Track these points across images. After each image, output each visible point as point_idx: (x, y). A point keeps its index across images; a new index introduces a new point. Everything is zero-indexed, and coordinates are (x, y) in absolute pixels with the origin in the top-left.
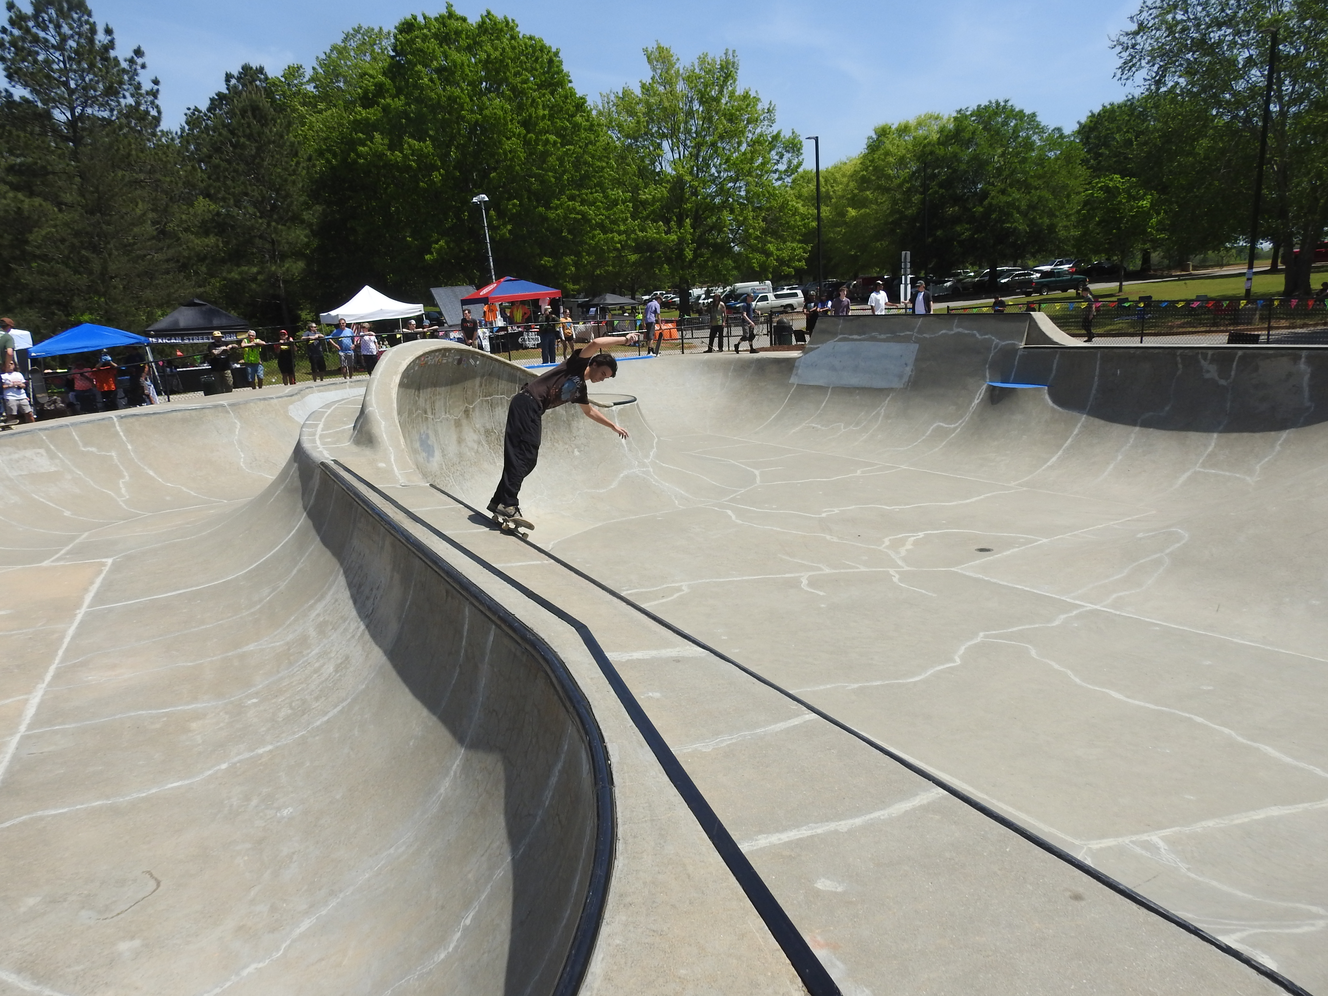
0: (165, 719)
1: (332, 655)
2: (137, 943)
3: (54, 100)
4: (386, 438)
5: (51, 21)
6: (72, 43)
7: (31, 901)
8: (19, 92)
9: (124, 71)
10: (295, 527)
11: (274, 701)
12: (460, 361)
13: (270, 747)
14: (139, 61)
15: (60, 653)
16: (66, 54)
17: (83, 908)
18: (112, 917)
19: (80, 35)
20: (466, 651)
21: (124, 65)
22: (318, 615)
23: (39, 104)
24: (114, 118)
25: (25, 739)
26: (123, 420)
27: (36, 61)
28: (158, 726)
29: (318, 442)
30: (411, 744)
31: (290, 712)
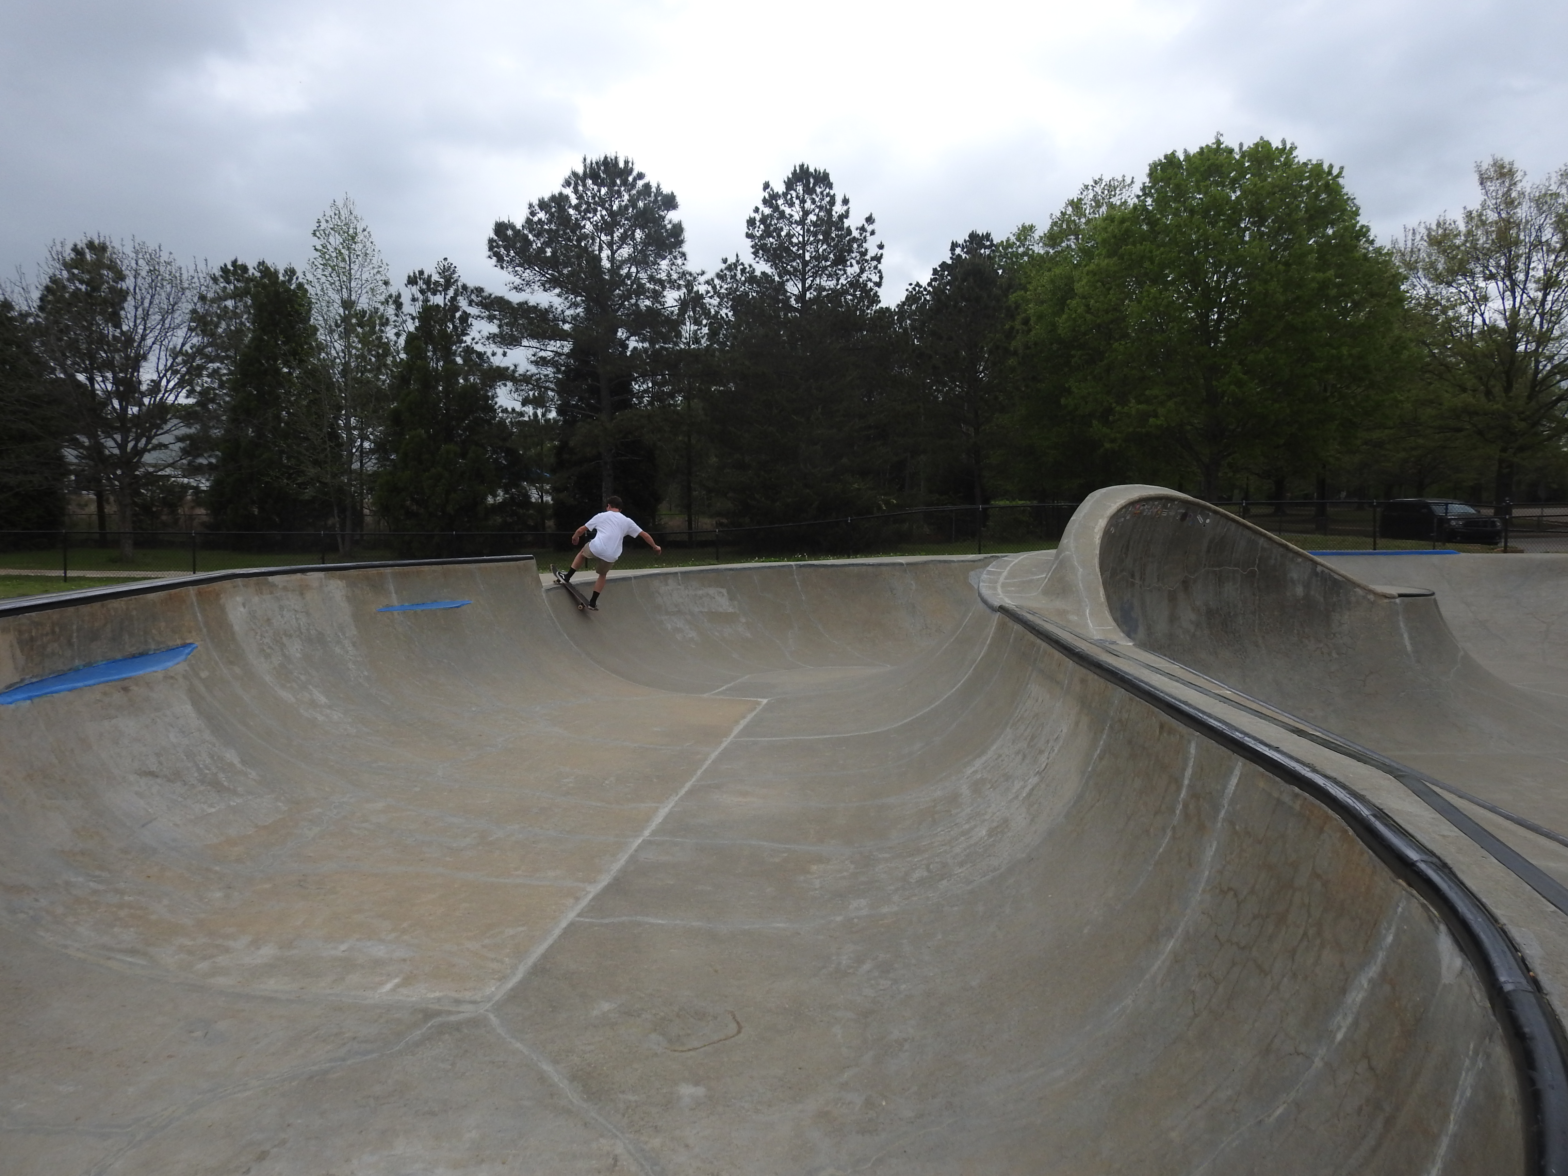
0: (785, 855)
1: (987, 817)
2: (700, 1091)
3: (788, 273)
4: (1082, 588)
5: (798, 197)
6: (812, 217)
7: (606, 1006)
8: (762, 267)
9: (855, 240)
10: (959, 681)
11: (909, 859)
12: (1184, 516)
13: (895, 908)
14: (869, 228)
15: (699, 773)
16: (806, 227)
17: (655, 1030)
18: (682, 1051)
19: (821, 208)
20: (1186, 806)
21: (856, 234)
22: (975, 772)
23: (777, 278)
24: (839, 287)
25: (647, 843)
26: (803, 569)
27: (779, 236)
28: (777, 860)
29: (999, 591)
30: (1086, 931)
31: (925, 874)
